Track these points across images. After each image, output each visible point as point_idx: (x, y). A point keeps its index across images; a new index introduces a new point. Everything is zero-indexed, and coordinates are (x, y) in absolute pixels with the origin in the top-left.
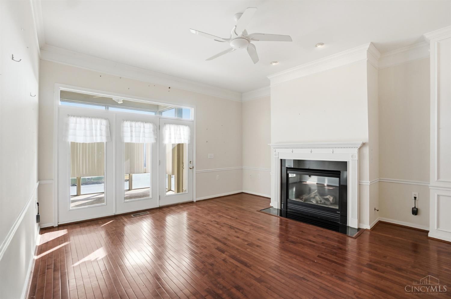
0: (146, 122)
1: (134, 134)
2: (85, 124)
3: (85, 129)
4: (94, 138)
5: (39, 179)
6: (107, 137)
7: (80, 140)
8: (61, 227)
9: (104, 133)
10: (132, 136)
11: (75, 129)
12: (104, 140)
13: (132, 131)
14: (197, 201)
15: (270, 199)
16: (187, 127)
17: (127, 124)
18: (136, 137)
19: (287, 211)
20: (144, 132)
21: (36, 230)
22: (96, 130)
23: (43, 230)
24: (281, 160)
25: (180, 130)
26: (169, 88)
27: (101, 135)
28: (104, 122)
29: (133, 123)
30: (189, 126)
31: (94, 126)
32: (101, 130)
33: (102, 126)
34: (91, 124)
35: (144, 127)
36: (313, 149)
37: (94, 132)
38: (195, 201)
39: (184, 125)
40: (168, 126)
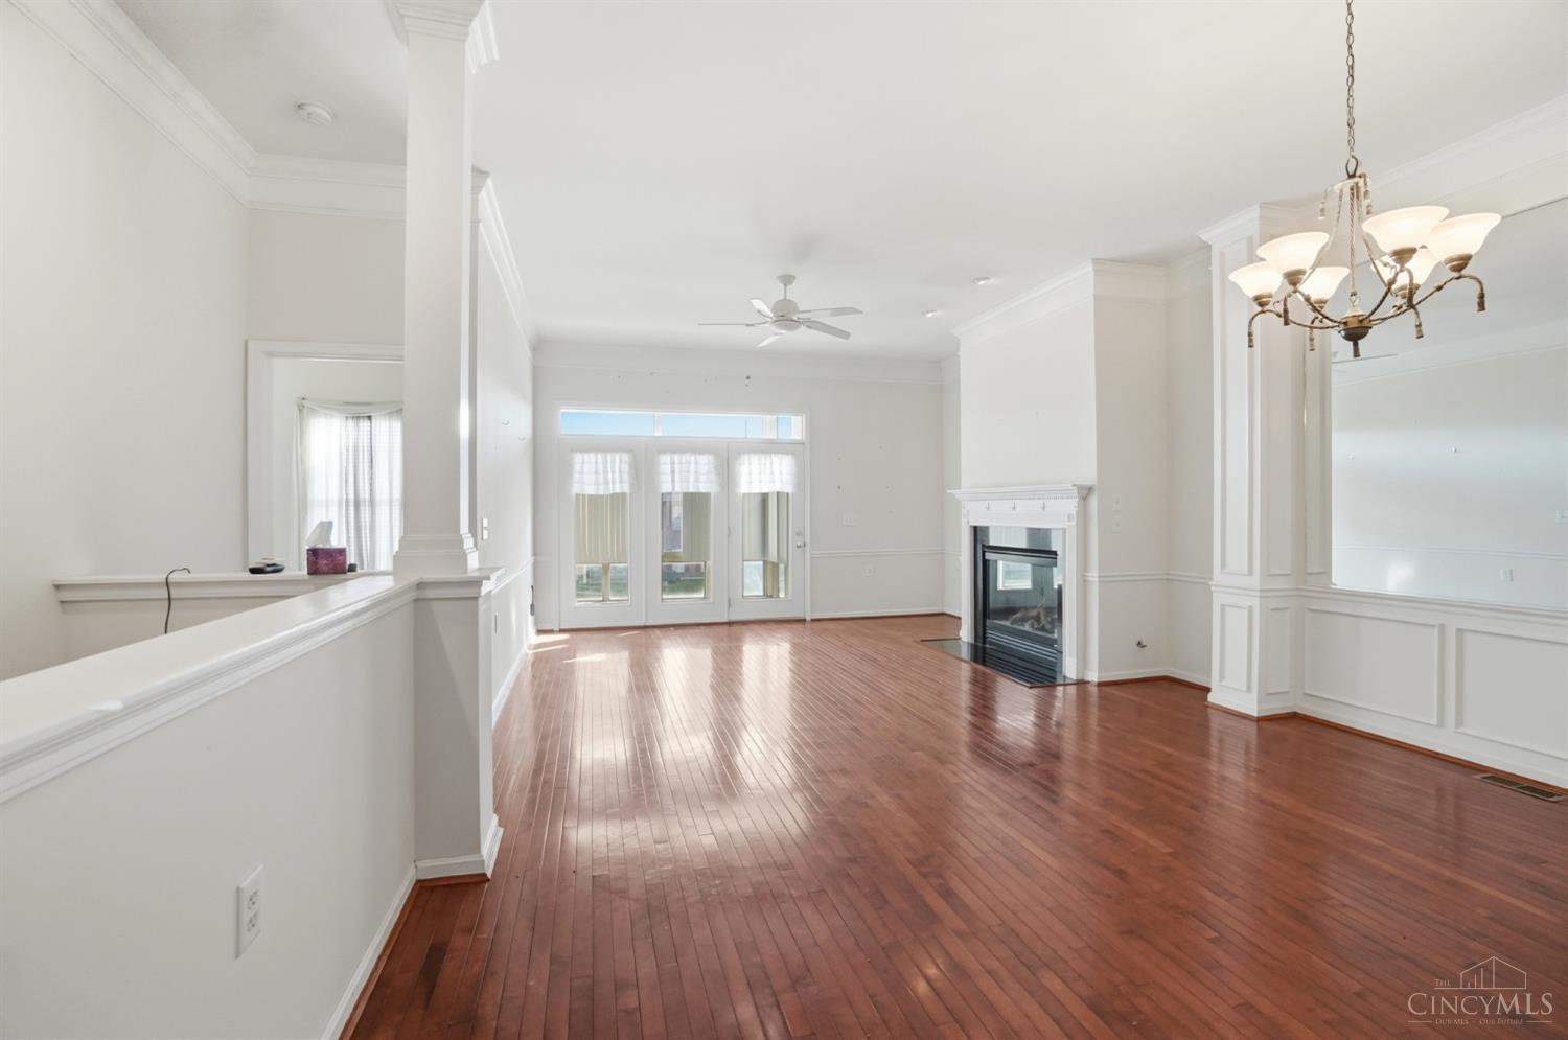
0: (700, 453)
1: (677, 476)
2: (596, 463)
3: (596, 472)
4: (611, 486)
5: (535, 554)
6: (632, 485)
7: (590, 490)
8: (562, 631)
9: (626, 477)
10: (673, 481)
11: (582, 473)
12: (626, 489)
13: (673, 472)
14: (813, 620)
15: (959, 618)
16: (790, 456)
17: (665, 459)
18: (681, 482)
19: (984, 649)
20: (696, 472)
21: (531, 630)
22: (613, 473)
23: (540, 632)
24: (976, 529)
25: (771, 463)
26: (748, 378)
27: (621, 482)
28: (626, 457)
29: (676, 458)
30: (792, 454)
31: (609, 466)
32: (620, 472)
33: (623, 466)
34: (605, 462)
35: (696, 463)
36: (1017, 501)
37: (610, 476)
38: (808, 618)
39: (783, 453)
40: (745, 458)
